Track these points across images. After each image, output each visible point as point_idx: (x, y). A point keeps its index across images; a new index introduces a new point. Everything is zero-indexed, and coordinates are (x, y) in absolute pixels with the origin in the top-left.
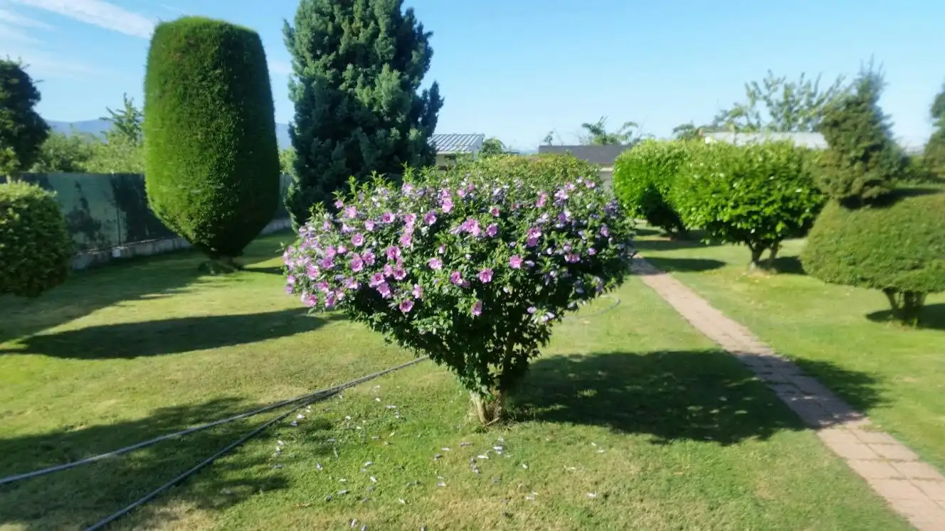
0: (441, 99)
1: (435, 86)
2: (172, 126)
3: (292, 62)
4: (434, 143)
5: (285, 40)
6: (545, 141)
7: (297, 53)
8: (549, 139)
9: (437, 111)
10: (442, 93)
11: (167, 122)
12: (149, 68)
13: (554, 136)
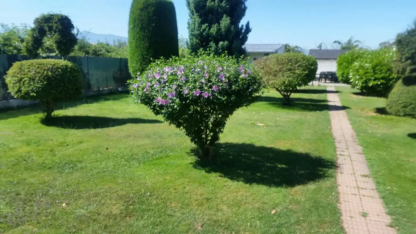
0: (250, 28)
1: (248, 23)
2: (137, 39)
3: (189, 13)
4: (245, 48)
5: (186, 4)
6: (318, 47)
7: (190, 9)
8: (320, 46)
9: (248, 34)
10: (251, 26)
11: (135, 38)
12: (130, 16)
13: (322, 45)
